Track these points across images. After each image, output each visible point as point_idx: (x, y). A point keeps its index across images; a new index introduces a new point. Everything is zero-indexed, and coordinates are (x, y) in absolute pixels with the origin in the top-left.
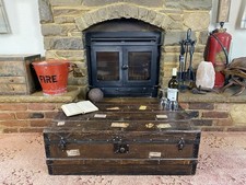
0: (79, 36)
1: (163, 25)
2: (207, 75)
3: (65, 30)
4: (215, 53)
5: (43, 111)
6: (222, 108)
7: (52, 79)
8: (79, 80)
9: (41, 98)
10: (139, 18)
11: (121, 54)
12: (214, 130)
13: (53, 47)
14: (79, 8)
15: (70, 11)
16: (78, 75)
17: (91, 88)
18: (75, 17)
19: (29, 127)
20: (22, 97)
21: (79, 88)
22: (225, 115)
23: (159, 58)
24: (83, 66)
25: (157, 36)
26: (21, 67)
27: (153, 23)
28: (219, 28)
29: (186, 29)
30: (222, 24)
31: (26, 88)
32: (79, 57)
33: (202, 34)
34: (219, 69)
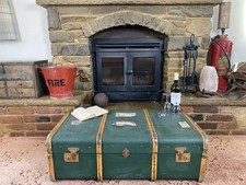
0: (86, 42)
1: (166, 31)
2: (210, 79)
3: (72, 37)
4: (217, 57)
5: (49, 115)
6: (226, 111)
7: (60, 83)
8: (85, 85)
9: (48, 102)
10: (144, 25)
11: (125, 59)
12: (219, 133)
13: (60, 53)
14: (86, 16)
15: (77, 18)
16: (84, 80)
17: (96, 93)
18: (82, 24)
19: (36, 131)
20: (30, 101)
21: (85, 92)
22: (229, 118)
23: (163, 63)
24: (88, 71)
25: (161, 42)
26: (30, 71)
27: (157, 29)
28: (220, 34)
29: (188, 35)
30: (223, 30)
31: (34, 92)
32: (85, 63)
33: (204, 39)
34: (222, 73)
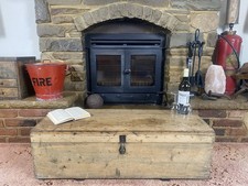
0: (78, 37)
1: (169, 25)
2: (217, 80)
3: (63, 31)
4: (224, 56)
5: (35, 118)
6: (235, 116)
7: (46, 82)
8: (77, 85)
9: (34, 103)
10: (143, 18)
11: (123, 57)
12: (227, 140)
13: (50, 49)
14: (79, 7)
15: (69, 9)
16: (76, 79)
17: (89, 94)
18: (74, 17)
19: (19, 136)
20: (12, 102)
21: (77, 93)
22: (238, 123)
23: (164, 62)
24: (81, 69)
25: (162, 39)
26: (13, 68)
27: (158, 24)
28: (228, 30)
29: (193, 31)
30: (231, 26)
31: (17, 93)
32: (77, 60)
33: (210, 36)
34: (230, 73)
